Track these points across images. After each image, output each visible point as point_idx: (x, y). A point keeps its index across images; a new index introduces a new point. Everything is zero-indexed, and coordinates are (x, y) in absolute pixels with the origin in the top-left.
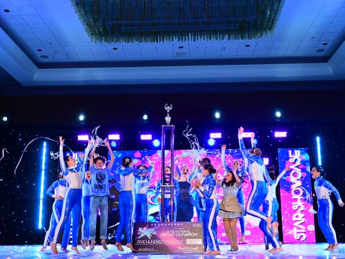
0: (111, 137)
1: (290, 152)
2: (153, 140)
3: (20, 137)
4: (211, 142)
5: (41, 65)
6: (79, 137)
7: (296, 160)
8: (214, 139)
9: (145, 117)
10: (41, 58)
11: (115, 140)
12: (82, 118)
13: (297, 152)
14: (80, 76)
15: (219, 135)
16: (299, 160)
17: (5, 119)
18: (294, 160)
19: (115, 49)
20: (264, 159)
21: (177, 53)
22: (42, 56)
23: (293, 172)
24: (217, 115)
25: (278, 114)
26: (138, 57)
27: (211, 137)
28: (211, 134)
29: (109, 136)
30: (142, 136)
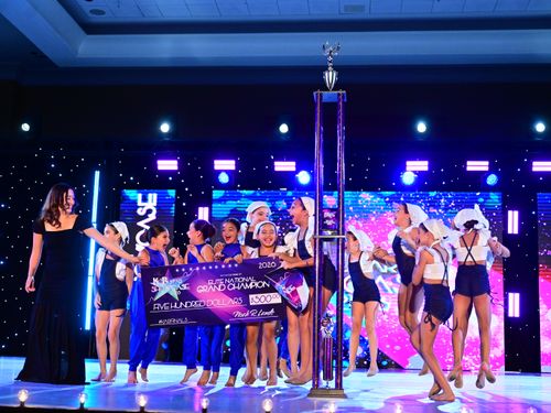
0: (219, 164)
2: (297, 172)
3: (53, 161)
4: (408, 178)
5: (91, 29)
6: (159, 162)
8: (415, 172)
9: (284, 128)
10: (90, 15)
11: (227, 171)
12: (165, 128)
14: (164, 49)
15: (423, 166)
17: (26, 127)
20: (510, 213)
21: (346, 8)
22: (91, 11)
24: (422, 127)
25: (540, 127)
26: (273, 14)
27: (408, 168)
28: (408, 163)
29: (216, 162)
30: (276, 163)
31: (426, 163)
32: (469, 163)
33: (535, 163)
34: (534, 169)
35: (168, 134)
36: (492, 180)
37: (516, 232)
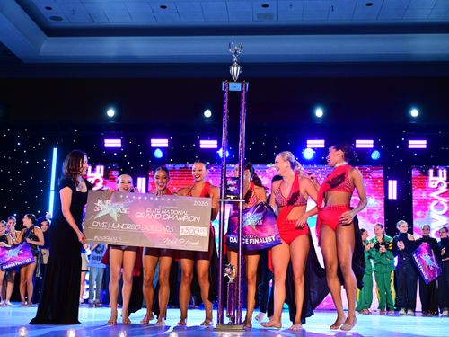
0: (155, 143)
1: (431, 171)
2: (218, 149)
3: (19, 140)
4: (308, 154)
5: (51, 32)
6: (106, 141)
7: (440, 184)
8: (314, 149)
9: (208, 113)
10: (51, 21)
11: (161, 148)
12: (111, 113)
13: (443, 172)
14: (111, 48)
15: (320, 144)
16: (445, 185)
18: (436, 184)
19: (163, 7)
20: (390, 182)
21: (259, 16)
22: (53, 18)
23: (435, 202)
24: (319, 113)
25: (415, 113)
26: (198, 20)
27: (308, 146)
28: (309, 142)
29: (152, 141)
30: (202, 142)
31: (323, 142)
32: (357, 142)
33: (410, 142)
34: (410, 147)
35: (114, 118)
36: (375, 155)
37: (395, 197)
